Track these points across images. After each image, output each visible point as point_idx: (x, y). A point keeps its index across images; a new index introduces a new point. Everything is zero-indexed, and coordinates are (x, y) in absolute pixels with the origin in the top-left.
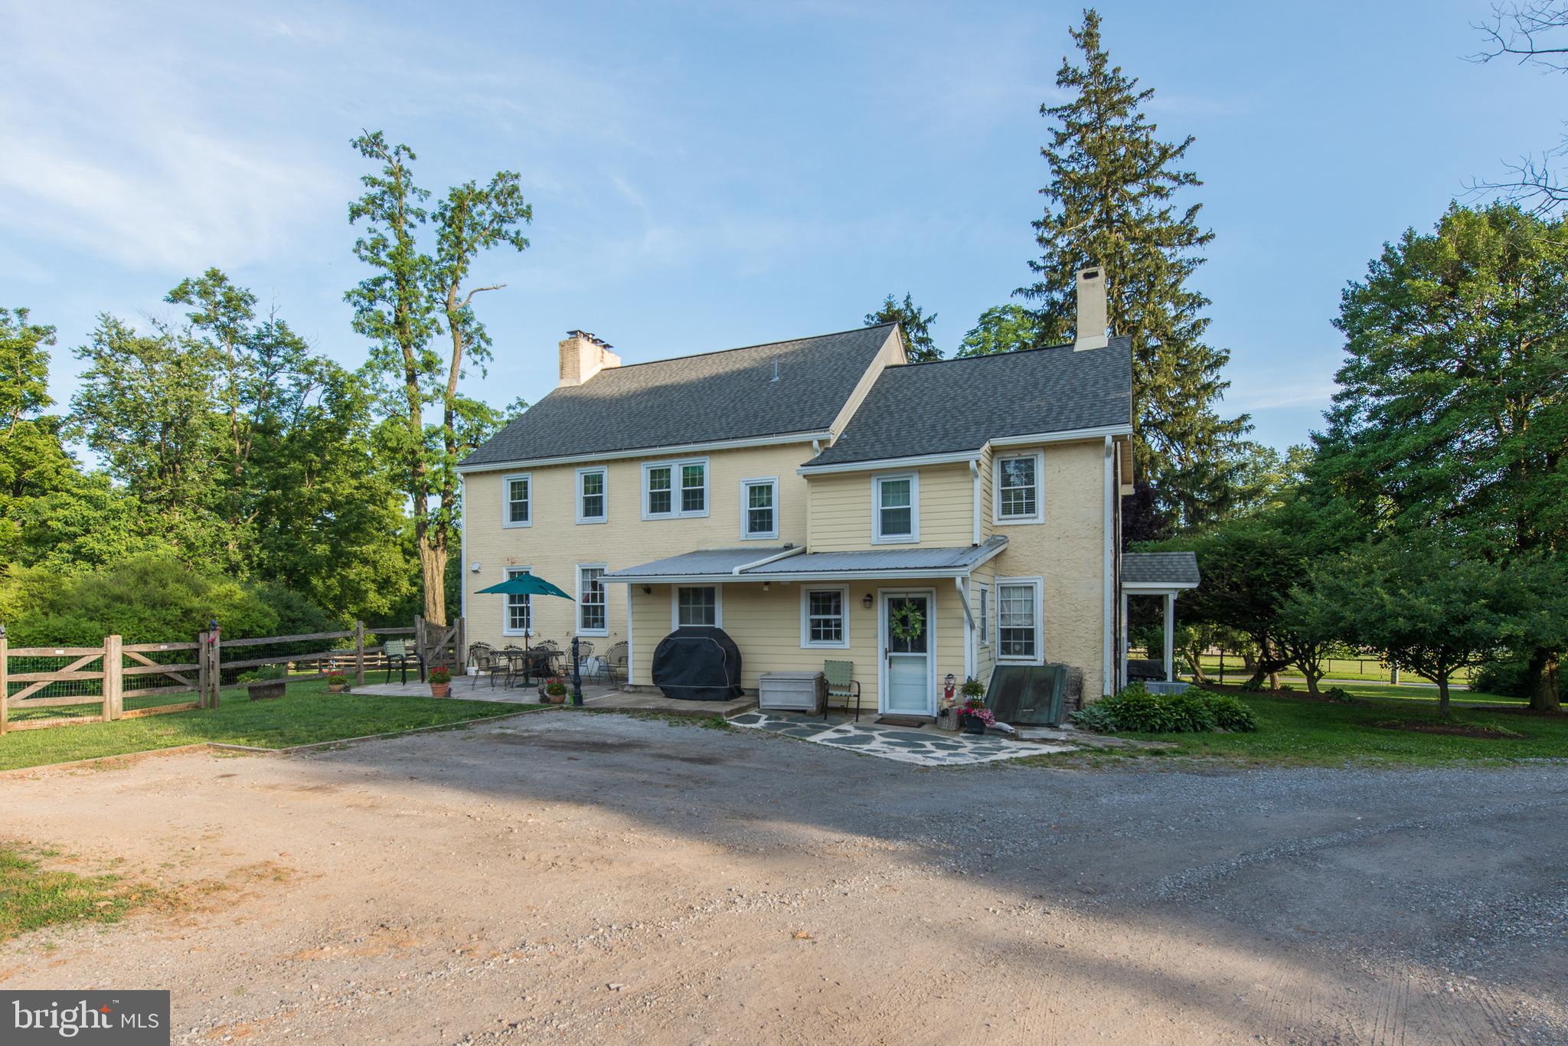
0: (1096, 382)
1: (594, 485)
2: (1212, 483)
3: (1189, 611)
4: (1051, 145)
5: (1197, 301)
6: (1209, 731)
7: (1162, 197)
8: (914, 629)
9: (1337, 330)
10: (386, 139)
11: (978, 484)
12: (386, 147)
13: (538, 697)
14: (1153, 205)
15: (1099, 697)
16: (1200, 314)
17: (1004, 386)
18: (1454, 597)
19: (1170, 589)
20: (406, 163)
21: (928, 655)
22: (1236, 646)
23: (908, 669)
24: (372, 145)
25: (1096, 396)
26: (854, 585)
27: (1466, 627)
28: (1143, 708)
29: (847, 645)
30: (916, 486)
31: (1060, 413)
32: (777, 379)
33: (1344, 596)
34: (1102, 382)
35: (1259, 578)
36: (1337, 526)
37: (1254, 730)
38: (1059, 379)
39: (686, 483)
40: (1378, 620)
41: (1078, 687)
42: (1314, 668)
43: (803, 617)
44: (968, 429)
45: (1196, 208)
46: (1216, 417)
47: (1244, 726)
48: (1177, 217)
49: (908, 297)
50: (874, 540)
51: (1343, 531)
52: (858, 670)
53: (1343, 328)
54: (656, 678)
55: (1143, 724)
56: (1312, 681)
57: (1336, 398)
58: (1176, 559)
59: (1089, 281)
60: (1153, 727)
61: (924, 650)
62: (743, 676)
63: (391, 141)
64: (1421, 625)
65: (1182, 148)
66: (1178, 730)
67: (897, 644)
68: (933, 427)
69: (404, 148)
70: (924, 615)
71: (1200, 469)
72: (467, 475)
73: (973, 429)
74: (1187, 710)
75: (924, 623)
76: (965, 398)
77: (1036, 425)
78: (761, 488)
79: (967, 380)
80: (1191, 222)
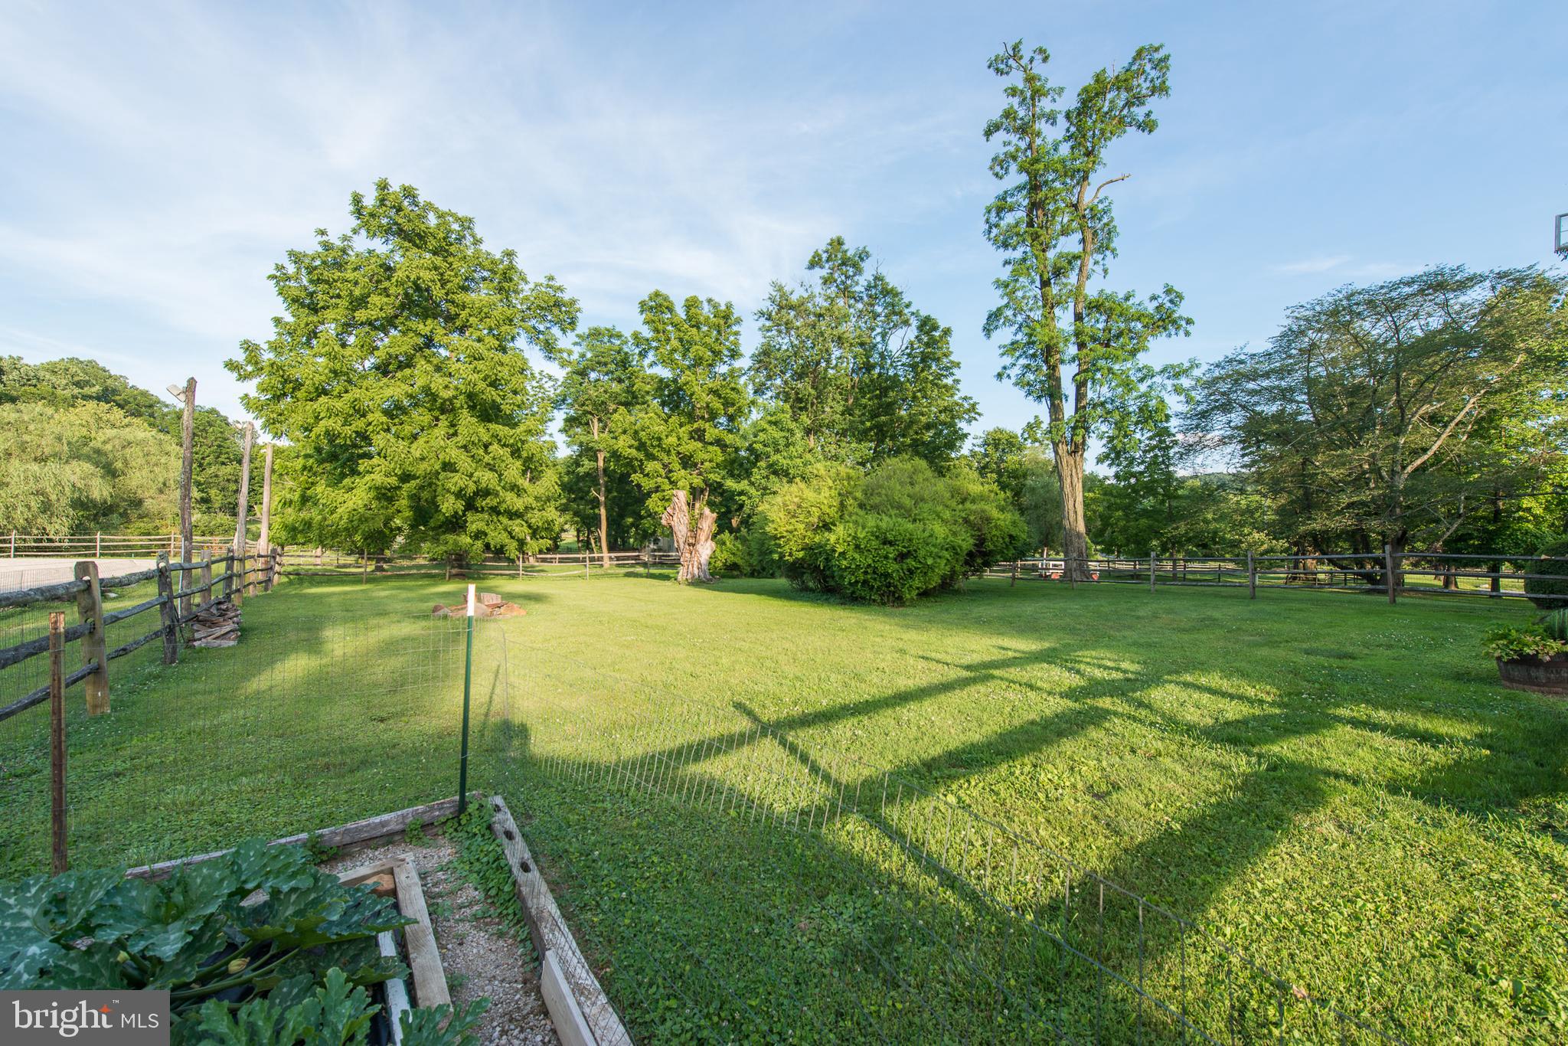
10: (1022, 51)
12: (1021, 58)
63: (1026, 52)
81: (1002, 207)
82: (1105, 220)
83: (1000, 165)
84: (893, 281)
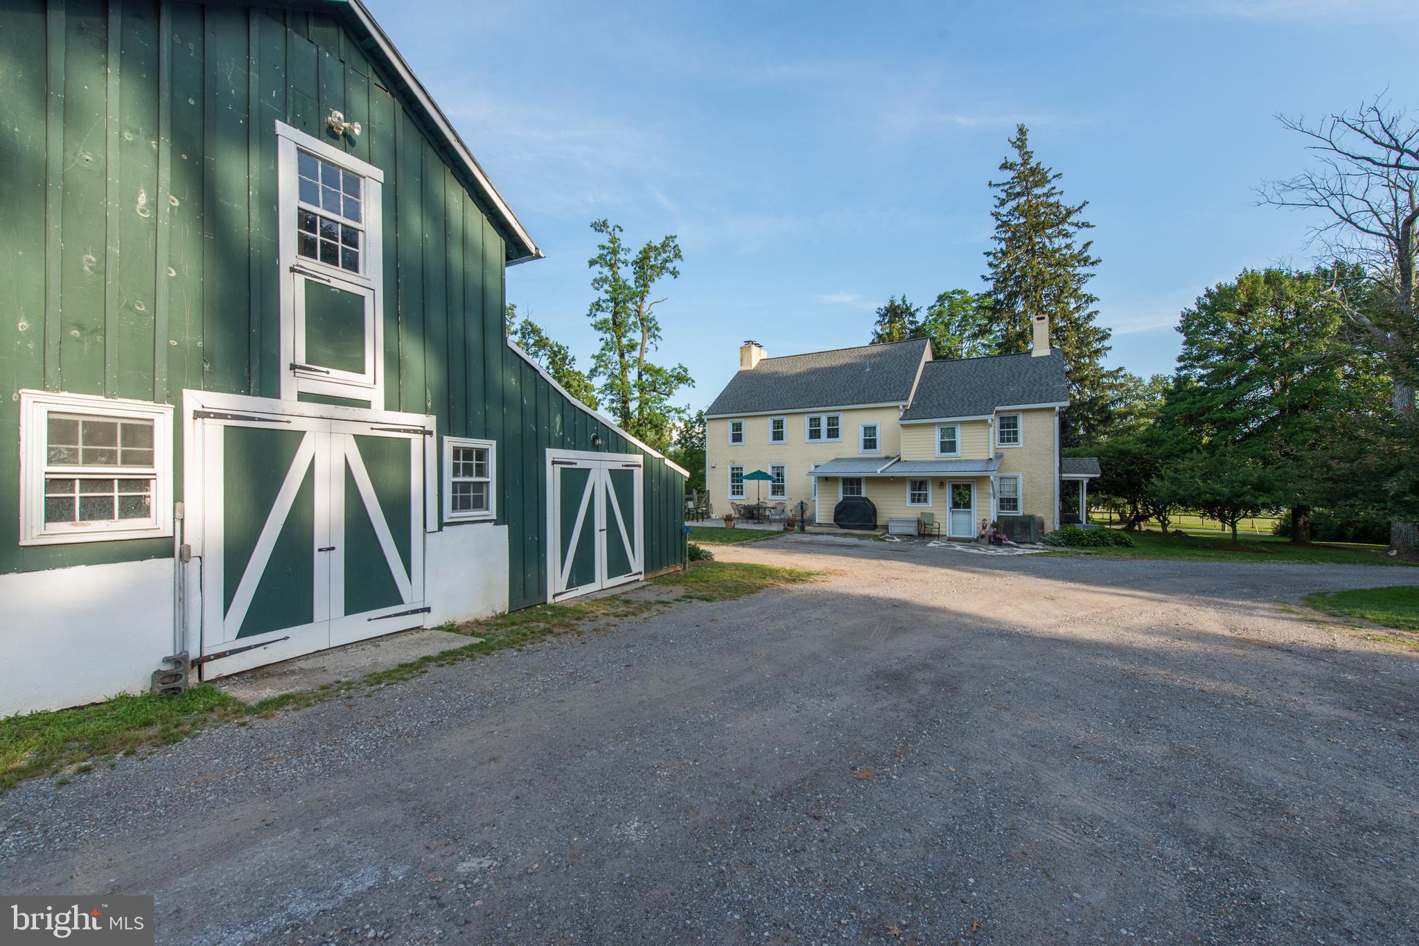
0: (1047, 376)
1: (778, 425)
2: (1101, 408)
3: (1093, 487)
4: (996, 206)
5: (1090, 299)
6: (1111, 546)
7: (1067, 237)
8: (965, 498)
9: (1178, 333)
10: (609, 223)
11: (991, 430)
12: (608, 227)
13: (783, 527)
14: (1059, 242)
15: (1052, 531)
16: (1092, 307)
17: (996, 376)
18: (1235, 484)
19: (1084, 477)
20: (618, 234)
21: (972, 510)
22: (1116, 507)
23: (961, 517)
24: (600, 227)
25: (1048, 384)
26: (934, 479)
27: (1242, 498)
28: (1077, 535)
29: (930, 505)
30: (959, 432)
31: (1030, 394)
32: (868, 370)
33: (1180, 484)
34: (1050, 376)
35: (1133, 470)
36: (1178, 443)
37: (1133, 547)
38: (1026, 373)
39: (829, 425)
40: (1197, 495)
41: (1042, 526)
42: (1165, 519)
43: (908, 492)
44: (982, 401)
45: (1089, 244)
46: (1102, 368)
47: (1128, 545)
48: (1077, 248)
49: (904, 297)
50: (937, 456)
51: (1181, 445)
52: (936, 517)
53: (1182, 332)
54: (835, 520)
55: (1078, 542)
56: (1164, 526)
57: (1177, 369)
58: (1087, 461)
59: (1040, 321)
60: (1083, 544)
61: (970, 507)
62: (878, 519)
63: (611, 224)
64: (1218, 498)
65: (1080, 208)
66: (1095, 545)
67: (956, 505)
68: (962, 399)
69: (618, 227)
70: (970, 491)
71: (1093, 401)
72: (708, 419)
73: (985, 401)
74: (1100, 537)
75: (970, 496)
76: (976, 383)
77: (1018, 400)
78: (870, 428)
79: (975, 372)
80: (1086, 251)
81: (597, 306)
82: (653, 323)
83: (598, 283)
84: (539, 324)
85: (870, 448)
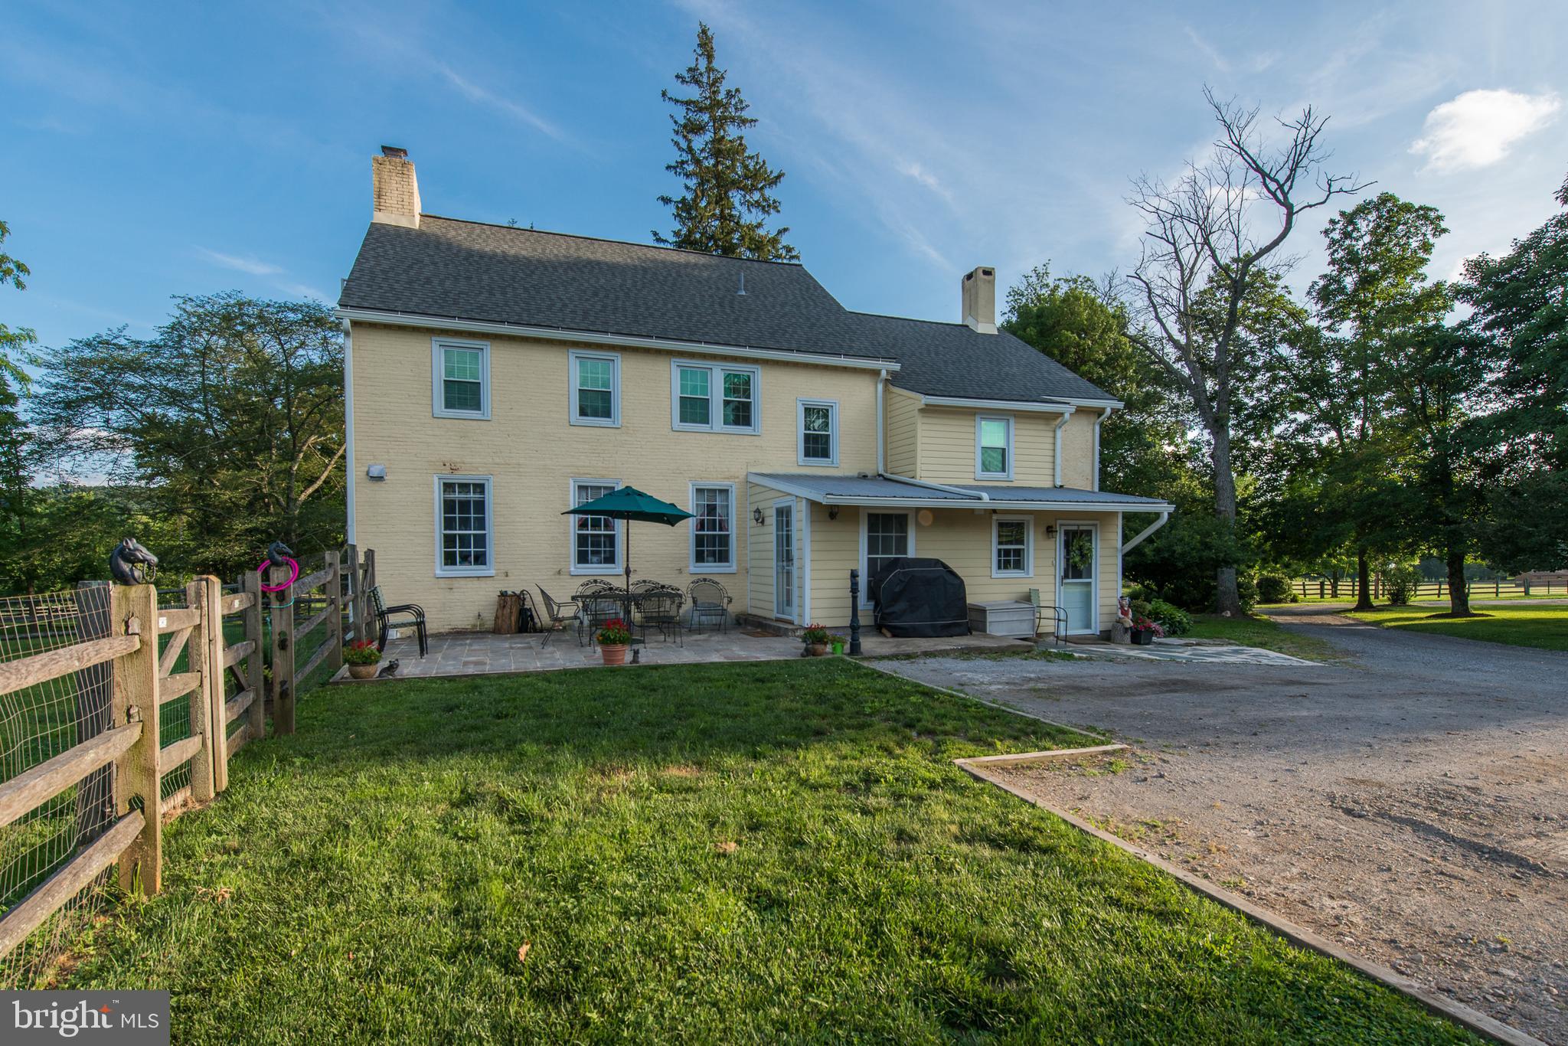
21: (1092, 580)
29: (1032, 573)
32: (744, 293)
39: (729, 392)
50: (978, 475)
52: (1041, 596)
61: (1089, 577)
67: (1071, 571)
70: (1092, 545)
75: (1092, 551)
78: (817, 410)
85: (816, 455)
